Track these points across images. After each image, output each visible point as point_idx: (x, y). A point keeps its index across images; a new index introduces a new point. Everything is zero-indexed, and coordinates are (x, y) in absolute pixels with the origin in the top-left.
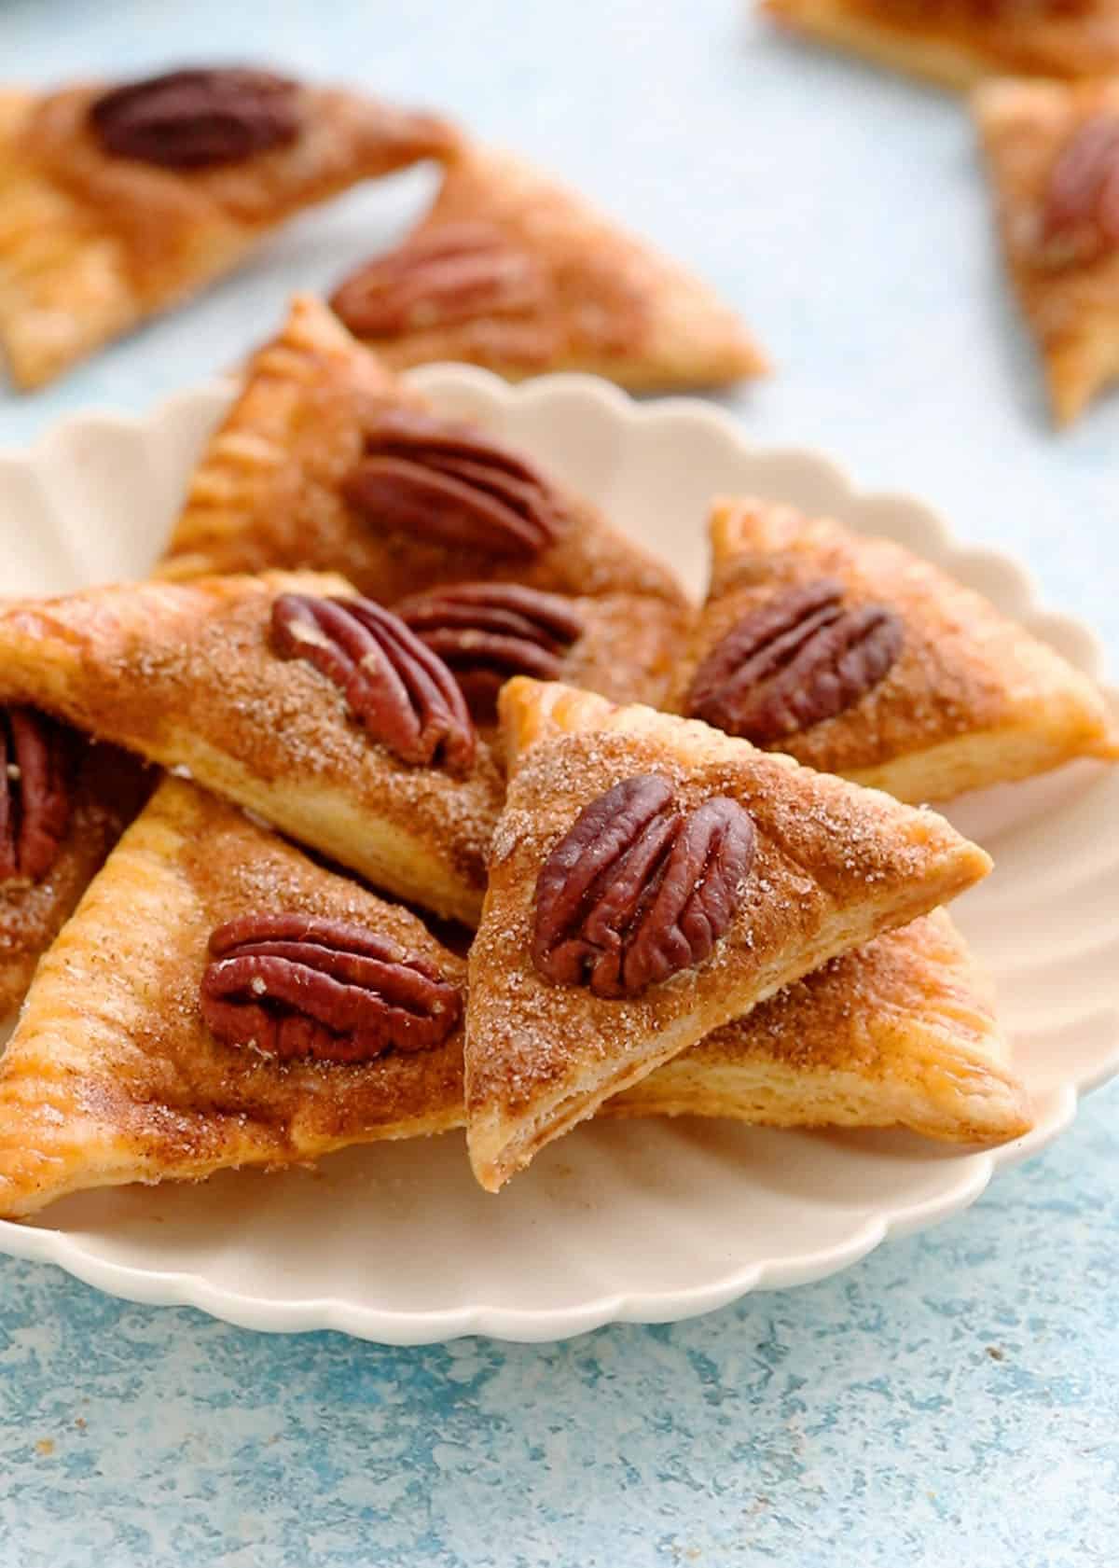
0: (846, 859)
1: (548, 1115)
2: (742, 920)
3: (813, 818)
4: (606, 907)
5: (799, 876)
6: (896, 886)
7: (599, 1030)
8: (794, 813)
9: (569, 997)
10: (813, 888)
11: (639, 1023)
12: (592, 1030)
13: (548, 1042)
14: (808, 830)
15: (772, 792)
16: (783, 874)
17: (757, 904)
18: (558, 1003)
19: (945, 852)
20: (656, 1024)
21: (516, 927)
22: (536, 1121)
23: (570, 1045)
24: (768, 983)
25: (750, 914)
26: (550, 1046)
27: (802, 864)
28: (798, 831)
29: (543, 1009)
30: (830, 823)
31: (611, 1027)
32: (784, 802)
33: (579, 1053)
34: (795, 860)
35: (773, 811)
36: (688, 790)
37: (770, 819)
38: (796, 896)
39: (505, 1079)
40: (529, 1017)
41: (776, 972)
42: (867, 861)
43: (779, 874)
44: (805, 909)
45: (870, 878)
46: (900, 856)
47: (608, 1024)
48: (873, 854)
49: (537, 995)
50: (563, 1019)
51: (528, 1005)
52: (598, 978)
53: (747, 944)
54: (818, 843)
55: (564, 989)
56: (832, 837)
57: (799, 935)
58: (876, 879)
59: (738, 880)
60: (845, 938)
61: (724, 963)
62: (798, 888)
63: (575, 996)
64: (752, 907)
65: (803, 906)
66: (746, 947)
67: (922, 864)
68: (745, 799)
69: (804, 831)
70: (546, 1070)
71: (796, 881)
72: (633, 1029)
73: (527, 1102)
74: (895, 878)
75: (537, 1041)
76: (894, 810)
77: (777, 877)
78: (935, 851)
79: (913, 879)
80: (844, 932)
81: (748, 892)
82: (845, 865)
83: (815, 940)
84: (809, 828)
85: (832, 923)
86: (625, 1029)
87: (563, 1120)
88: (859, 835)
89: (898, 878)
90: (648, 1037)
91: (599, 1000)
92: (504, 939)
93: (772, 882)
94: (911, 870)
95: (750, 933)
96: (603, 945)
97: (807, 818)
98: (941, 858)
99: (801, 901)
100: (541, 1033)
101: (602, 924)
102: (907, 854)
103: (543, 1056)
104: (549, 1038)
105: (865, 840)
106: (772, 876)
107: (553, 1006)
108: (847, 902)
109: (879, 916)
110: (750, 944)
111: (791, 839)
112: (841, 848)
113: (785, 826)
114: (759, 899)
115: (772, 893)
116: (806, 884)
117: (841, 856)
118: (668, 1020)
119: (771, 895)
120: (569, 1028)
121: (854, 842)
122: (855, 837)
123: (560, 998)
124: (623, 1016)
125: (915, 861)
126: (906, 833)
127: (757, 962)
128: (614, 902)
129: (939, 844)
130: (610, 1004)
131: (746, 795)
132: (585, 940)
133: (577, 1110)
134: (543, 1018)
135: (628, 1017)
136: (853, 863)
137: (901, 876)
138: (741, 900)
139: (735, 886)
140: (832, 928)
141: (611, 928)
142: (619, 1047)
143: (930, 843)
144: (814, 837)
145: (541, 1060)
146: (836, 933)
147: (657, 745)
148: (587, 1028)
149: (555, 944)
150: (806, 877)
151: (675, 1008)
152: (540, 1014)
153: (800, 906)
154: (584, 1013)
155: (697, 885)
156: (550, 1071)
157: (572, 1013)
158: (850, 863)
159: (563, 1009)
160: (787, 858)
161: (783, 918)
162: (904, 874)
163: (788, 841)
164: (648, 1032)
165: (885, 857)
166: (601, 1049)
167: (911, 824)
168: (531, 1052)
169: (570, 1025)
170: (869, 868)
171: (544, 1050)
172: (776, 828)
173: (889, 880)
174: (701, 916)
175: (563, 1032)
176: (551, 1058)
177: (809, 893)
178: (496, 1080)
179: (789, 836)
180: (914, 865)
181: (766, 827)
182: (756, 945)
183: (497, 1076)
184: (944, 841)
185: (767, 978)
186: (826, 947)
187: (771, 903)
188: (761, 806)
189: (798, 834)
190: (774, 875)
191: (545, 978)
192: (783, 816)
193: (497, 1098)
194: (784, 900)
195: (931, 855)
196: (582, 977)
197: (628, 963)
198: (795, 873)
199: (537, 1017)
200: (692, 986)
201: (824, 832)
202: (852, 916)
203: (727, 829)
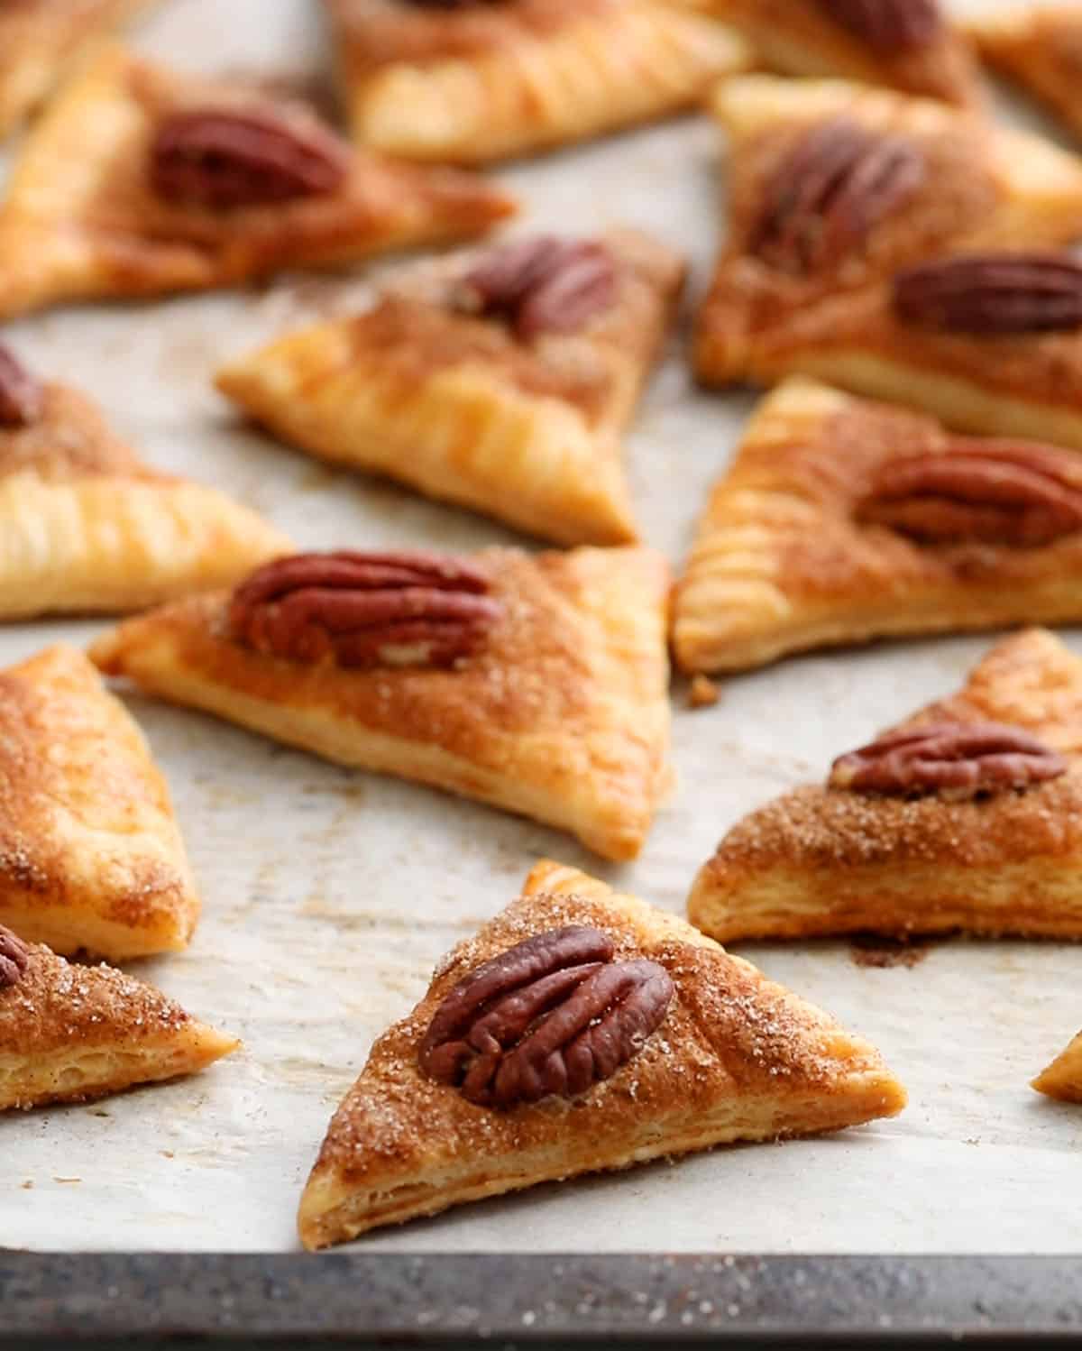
0: (756, 1047)
1: (385, 1195)
2: (631, 1070)
3: (737, 1004)
4: (494, 1016)
5: (704, 1050)
6: (801, 1088)
7: (456, 1129)
8: (721, 996)
9: (437, 1091)
10: (715, 1063)
11: (498, 1133)
12: (448, 1126)
13: (402, 1124)
14: (727, 1011)
15: (706, 971)
16: (689, 1043)
17: (652, 1060)
18: (424, 1093)
19: (863, 1072)
20: (517, 1141)
21: (416, 1025)
22: (373, 1197)
23: (424, 1133)
24: (648, 1143)
25: (640, 1065)
26: (402, 1128)
27: (711, 1040)
28: (717, 1010)
29: (408, 1095)
30: (751, 1012)
31: (469, 1129)
32: (714, 984)
33: (430, 1144)
34: (705, 1035)
35: (698, 987)
36: (630, 955)
37: (693, 994)
38: (695, 1067)
39: (348, 1144)
40: (393, 1098)
41: (659, 1135)
42: (776, 1054)
43: (685, 1043)
44: (700, 1080)
45: (774, 1071)
46: (812, 1061)
47: (466, 1125)
48: (784, 1050)
49: (408, 1081)
50: (424, 1108)
51: (395, 1088)
52: (469, 1081)
53: (629, 1092)
54: (732, 1025)
55: (435, 1083)
56: (748, 1024)
57: (688, 1104)
58: (780, 1074)
59: (635, 1031)
60: (740, 1126)
61: (600, 1103)
62: (698, 1058)
63: (443, 1092)
64: (645, 1061)
65: (699, 1077)
66: (626, 1095)
67: (834, 1077)
68: (679, 973)
69: (723, 1011)
70: (391, 1147)
71: (698, 1053)
72: (490, 1137)
73: (365, 1173)
74: (800, 1078)
75: (390, 1119)
76: (826, 1024)
77: (681, 1044)
78: (854, 1070)
79: (819, 1086)
80: (741, 1119)
81: (646, 1047)
82: (752, 1052)
83: (707, 1118)
84: (731, 1011)
85: (729, 1105)
86: (482, 1134)
87: (401, 1206)
88: (777, 1029)
89: (804, 1081)
90: (506, 1151)
91: (464, 1101)
92: (402, 1033)
93: (675, 1047)
94: (820, 1077)
95: (635, 1083)
96: (481, 1049)
97: (732, 1003)
98: (856, 1077)
99: (698, 1072)
100: (398, 1115)
101: (485, 1030)
102: (821, 1062)
103: (392, 1134)
104: (405, 1121)
105: (782, 1036)
106: (676, 1042)
107: (419, 1094)
108: (747, 1089)
109: (781, 1116)
110: (633, 1093)
111: (708, 1015)
112: (753, 1036)
113: (705, 1002)
114: (656, 1057)
115: (672, 1056)
116: (707, 1058)
117: (751, 1043)
118: (530, 1140)
119: (670, 1057)
120: (426, 1117)
121: (769, 1035)
122: (772, 1030)
123: (430, 1089)
124: (484, 1121)
125: (827, 1070)
126: (828, 1045)
127: (636, 1114)
128: (502, 1013)
129: (859, 1064)
130: (475, 1108)
131: (680, 969)
132: (469, 1042)
133: (417, 1201)
134: (406, 1103)
135: (488, 1124)
136: (761, 1052)
137: (808, 1079)
138: (635, 1052)
139: (631, 1035)
140: (726, 1111)
141: (494, 1036)
142: (472, 1150)
143: (851, 1061)
144: (730, 1020)
145: (388, 1136)
146: (731, 1117)
147: (624, 918)
148: (445, 1123)
149: (442, 1042)
150: (710, 1052)
151: (539, 1132)
152: (403, 1098)
153: (695, 1076)
154: (446, 1109)
155: (593, 1022)
156: (394, 1149)
157: (435, 1105)
158: (757, 1052)
159: (428, 1099)
160: (697, 1030)
161: (674, 1081)
162: (812, 1078)
163: (704, 1016)
164: (507, 1145)
165: (795, 1056)
166: (452, 1146)
167: (835, 1039)
168: (381, 1128)
169: (429, 1115)
170: (778, 1061)
171: (394, 1129)
172: (697, 1001)
173: (794, 1078)
174: (587, 1050)
175: (420, 1119)
176: (399, 1138)
177: (708, 1067)
178: (341, 1145)
179: (707, 1012)
180: (825, 1073)
181: (688, 1000)
182: (639, 1096)
183: (342, 1141)
184: (865, 1064)
185: (647, 1138)
186: (718, 1128)
187: (665, 1064)
188: (691, 980)
189: (715, 1012)
190: (680, 1041)
191: (422, 1071)
192: (707, 993)
193: (337, 1162)
194: (680, 1064)
195: (847, 1071)
196: (454, 1077)
197: (501, 1072)
198: (701, 1046)
199: (400, 1100)
200: (562, 1116)
201: (743, 1018)
202: (750, 1106)
203: (642, 985)
